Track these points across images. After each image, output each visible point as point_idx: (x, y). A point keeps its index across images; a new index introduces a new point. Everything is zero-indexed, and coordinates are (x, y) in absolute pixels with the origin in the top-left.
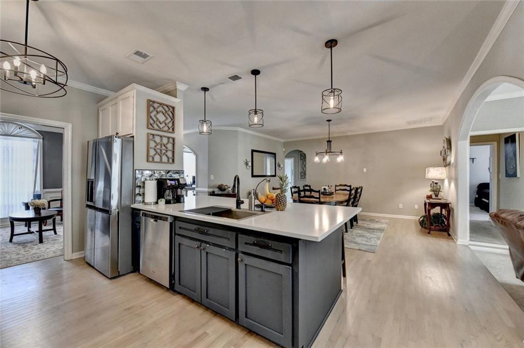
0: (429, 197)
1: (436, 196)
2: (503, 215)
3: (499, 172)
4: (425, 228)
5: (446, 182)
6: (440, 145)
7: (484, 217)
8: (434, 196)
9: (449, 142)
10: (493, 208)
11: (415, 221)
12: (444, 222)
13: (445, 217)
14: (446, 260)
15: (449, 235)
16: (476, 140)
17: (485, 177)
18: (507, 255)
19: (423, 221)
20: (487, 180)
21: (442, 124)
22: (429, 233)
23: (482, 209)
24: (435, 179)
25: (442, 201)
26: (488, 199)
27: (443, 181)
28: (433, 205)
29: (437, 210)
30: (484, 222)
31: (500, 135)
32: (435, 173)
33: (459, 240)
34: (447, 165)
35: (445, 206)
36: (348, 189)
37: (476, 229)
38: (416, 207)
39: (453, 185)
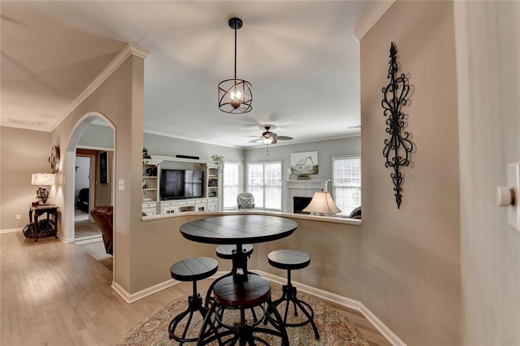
0: (35, 204)
1: (44, 202)
2: (99, 211)
3: (96, 180)
4: (31, 237)
5: (53, 188)
6: (50, 152)
7: (85, 217)
8: (41, 203)
9: (58, 150)
10: (92, 208)
11: (18, 234)
12: (51, 227)
13: (52, 222)
14: (51, 261)
15: (57, 238)
16: (80, 152)
17: (86, 183)
18: (101, 242)
19: (29, 230)
20: (87, 186)
21: (50, 131)
22: (36, 241)
23: (83, 211)
24: (43, 186)
25: (50, 207)
26: (88, 202)
27: (50, 187)
28: (39, 212)
29: (44, 217)
30: (85, 221)
31: (97, 151)
32: (42, 179)
33: (66, 240)
34: (55, 172)
35: (54, 211)
37: (80, 228)
38: (19, 217)
39: (60, 190)
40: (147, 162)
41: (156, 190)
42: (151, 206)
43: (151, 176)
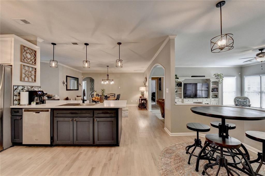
0: (141, 97)
1: (143, 96)
2: (159, 100)
3: (157, 89)
4: (140, 108)
6: (143, 80)
7: (154, 103)
8: (142, 97)
9: (146, 78)
10: (156, 100)
11: (137, 106)
12: (145, 105)
13: (145, 103)
14: (146, 116)
15: (146, 109)
16: (153, 79)
17: (154, 91)
18: (160, 113)
19: (139, 105)
21: (144, 72)
22: (141, 109)
23: (153, 101)
24: (143, 91)
25: (145, 98)
26: (155, 98)
27: (144, 91)
28: (142, 100)
29: (143, 102)
30: (154, 104)
31: (158, 78)
32: (143, 89)
33: (149, 110)
34: (146, 86)
35: (145, 100)
36: (114, 95)
37: (153, 107)
38: (137, 101)
39: (147, 93)
40: (177, 80)
41: (182, 93)
42: (179, 100)
43: (179, 87)
